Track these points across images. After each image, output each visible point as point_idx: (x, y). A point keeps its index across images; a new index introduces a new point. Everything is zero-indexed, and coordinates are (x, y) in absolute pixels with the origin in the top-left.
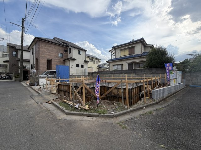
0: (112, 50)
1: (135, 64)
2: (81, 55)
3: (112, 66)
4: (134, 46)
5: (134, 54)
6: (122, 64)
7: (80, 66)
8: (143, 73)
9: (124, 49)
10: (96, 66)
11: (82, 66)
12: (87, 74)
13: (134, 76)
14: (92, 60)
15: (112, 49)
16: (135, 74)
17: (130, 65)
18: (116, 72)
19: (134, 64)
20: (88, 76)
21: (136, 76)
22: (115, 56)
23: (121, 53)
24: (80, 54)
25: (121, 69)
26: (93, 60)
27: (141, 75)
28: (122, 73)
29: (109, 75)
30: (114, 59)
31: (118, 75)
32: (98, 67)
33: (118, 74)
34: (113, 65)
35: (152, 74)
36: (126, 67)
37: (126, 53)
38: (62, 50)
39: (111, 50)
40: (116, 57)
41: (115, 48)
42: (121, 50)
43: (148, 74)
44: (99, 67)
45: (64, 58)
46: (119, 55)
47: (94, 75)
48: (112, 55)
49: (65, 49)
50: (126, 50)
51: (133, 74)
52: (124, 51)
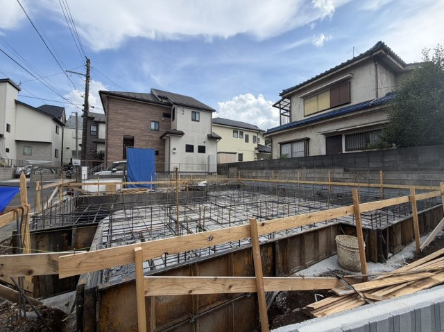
0: (282, 100)
1: (351, 135)
2: (198, 121)
3: (279, 145)
4: (349, 78)
5: (350, 103)
6: (308, 140)
7: (196, 149)
9: (316, 94)
11: (202, 149)
13: (337, 176)
14: (241, 133)
15: (281, 98)
16: (341, 170)
17: (332, 139)
18: (283, 164)
19: (346, 137)
21: (347, 176)
22: (290, 116)
23: (307, 106)
24: (197, 119)
25: (302, 155)
26: (245, 133)
27: (369, 176)
28: (300, 167)
29: (265, 171)
30: (288, 124)
31: (289, 173)
33: (288, 171)
34: (282, 144)
35: (416, 170)
37: (323, 104)
38: (157, 113)
39: (279, 103)
40: (293, 121)
41: (288, 94)
42: (305, 98)
43: (395, 169)
46: (301, 110)
48: (281, 114)
49: (165, 112)
50: (323, 94)
51: (337, 170)
52: (316, 98)
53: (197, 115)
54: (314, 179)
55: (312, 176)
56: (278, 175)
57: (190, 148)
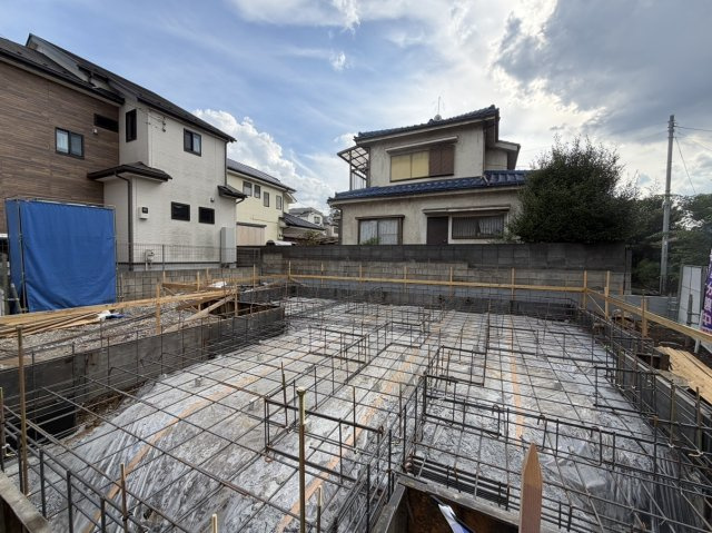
0: (354, 148)
1: (462, 219)
2: (200, 155)
3: (356, 222)
4: (455, 141)
5: (452, 175)
6: (401, 219)
7: (194, 214)
8: (501, 262)
9: (410, 152)
10: (277, 219)
11: (207, 216)
12: (231, 257)
13: (459, 274)
14: (258, 190)
15: (354, 144)
16: (465, 266)
17: (436, 221)
19: (453, 219)
20: (239, 264)
21: (471, 273)
22: (368, 180)
23: (395, 167)
24: (196, 149)
25: (393, 241)
26: (263, 189)
27: (497, 274)
28: (405, 260)
29: (343, 263)
30: (363, 191)
31: (387, 267)
32: (283, 224)
33: (386, 264)
34: (361, 220)
35: (545, 268)
36: (417, 233)
37: (417, 169)
39: (350, 150)
40: (373, 185)
41: (367, 141)
42: (393, 154)
43: (525, 267)
44: (288, 224)
45: (95, 162)
46: (385, 173)
47: (269, 259)
48: (352, 171)
49: (100, 113)
50: (419, 155)
51: (459, 266)
52: (408, 157)
53: (196, 141)
54: (426, 277)
55: (425, 272)
56: (369, 270)
57: (180, 212)
